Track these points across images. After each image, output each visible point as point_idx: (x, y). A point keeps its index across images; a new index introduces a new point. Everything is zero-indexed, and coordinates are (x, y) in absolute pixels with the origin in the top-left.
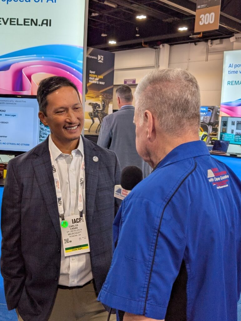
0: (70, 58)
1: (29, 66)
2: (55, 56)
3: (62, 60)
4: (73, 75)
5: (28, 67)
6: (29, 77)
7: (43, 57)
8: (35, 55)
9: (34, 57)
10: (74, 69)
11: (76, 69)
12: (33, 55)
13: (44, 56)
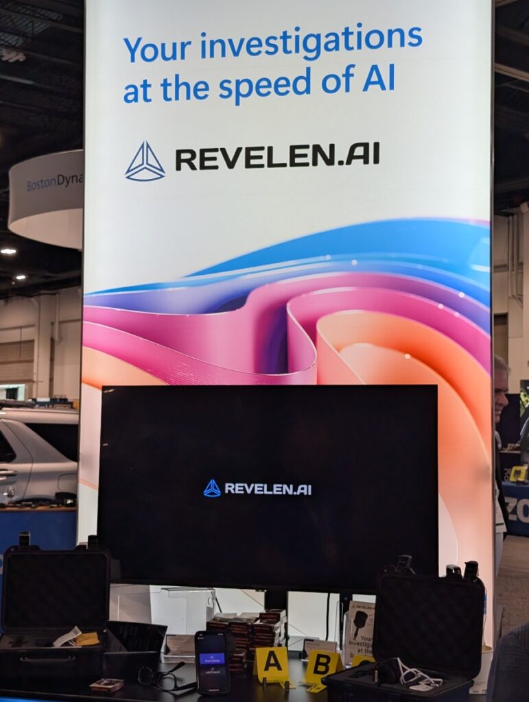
0: (446, 261)
1: (307, 291)
2: (394, 255)
3: (420, 267)
4: (457, 314)
5: (304, 295)
6: (310, 328)
7: (354, 262)
8: (328, 257)
9: (325, 261)
10: (462, 295)
11: (466, 293)
12: (321, 258)
13: (356, 259)
